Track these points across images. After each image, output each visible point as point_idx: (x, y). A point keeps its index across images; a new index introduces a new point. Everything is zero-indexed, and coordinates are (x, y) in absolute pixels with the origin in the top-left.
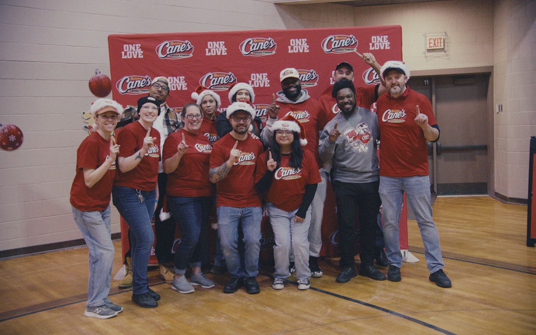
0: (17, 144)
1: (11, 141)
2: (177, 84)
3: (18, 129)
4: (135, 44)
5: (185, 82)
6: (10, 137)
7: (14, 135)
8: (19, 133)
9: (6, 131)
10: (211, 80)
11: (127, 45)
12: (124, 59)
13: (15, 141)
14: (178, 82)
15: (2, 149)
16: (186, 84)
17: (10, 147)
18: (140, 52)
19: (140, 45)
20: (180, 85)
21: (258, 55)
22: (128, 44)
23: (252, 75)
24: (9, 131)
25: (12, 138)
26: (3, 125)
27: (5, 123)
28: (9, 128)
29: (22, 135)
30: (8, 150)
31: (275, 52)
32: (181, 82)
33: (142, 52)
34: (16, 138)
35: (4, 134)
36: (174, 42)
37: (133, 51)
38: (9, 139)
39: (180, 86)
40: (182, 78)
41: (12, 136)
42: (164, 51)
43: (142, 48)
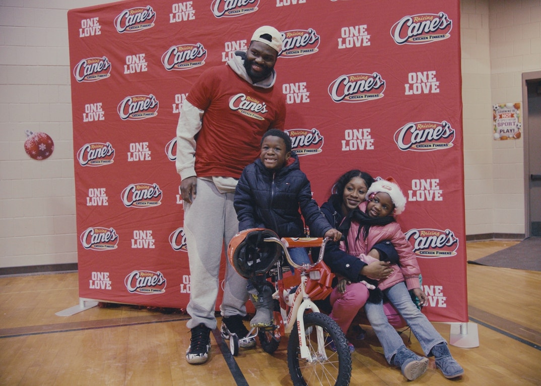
0: (47, 154)
1: (41, 150)
2: (136, 65)
3: (49, 138)
4: (93, 17)
5: (146, 61)
6: (40, 146)
7: (44, 144)
8: (50, 142)
9: (37, 139)
10: (175, 55)
11: (85, 21)
12: (82, 38)
13: (45, 150)
14: (137, 61)
15: (32, 159)
16: (146, 64)
17: (39, 156)
18: (98, 27)
19: (97, 19)
20: (140, 65)
21: (235, 14)
22: (86, 18)
23: (226, 44)
24: (40, 139)
25: (42, 147)
26: (34, 133)
27: (36, 131)
28: (40, 136)
29: (52, 144)
30: (37, 159)
31: (257, 9)
32: (141, 61)
33: (100, 27)
34: (46, 147)
35: (34, 142)
36: (134, 10)
37: (91, 27)
38: (39, 147)
39: (140, 67)
40: (142, 55)
41: (42, 144)
42: (122, 23)
43: (100, 22)
